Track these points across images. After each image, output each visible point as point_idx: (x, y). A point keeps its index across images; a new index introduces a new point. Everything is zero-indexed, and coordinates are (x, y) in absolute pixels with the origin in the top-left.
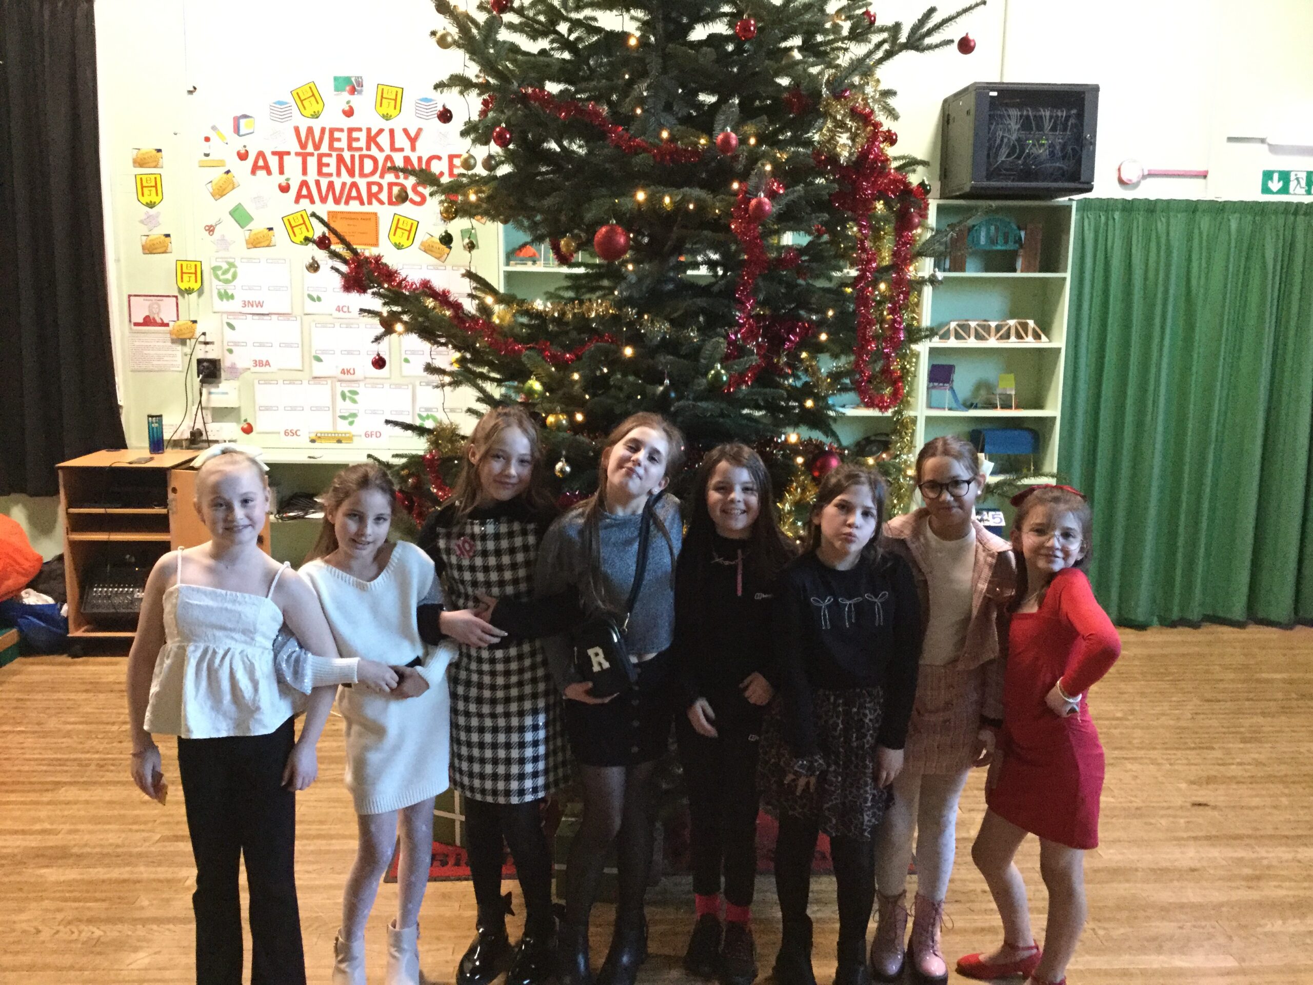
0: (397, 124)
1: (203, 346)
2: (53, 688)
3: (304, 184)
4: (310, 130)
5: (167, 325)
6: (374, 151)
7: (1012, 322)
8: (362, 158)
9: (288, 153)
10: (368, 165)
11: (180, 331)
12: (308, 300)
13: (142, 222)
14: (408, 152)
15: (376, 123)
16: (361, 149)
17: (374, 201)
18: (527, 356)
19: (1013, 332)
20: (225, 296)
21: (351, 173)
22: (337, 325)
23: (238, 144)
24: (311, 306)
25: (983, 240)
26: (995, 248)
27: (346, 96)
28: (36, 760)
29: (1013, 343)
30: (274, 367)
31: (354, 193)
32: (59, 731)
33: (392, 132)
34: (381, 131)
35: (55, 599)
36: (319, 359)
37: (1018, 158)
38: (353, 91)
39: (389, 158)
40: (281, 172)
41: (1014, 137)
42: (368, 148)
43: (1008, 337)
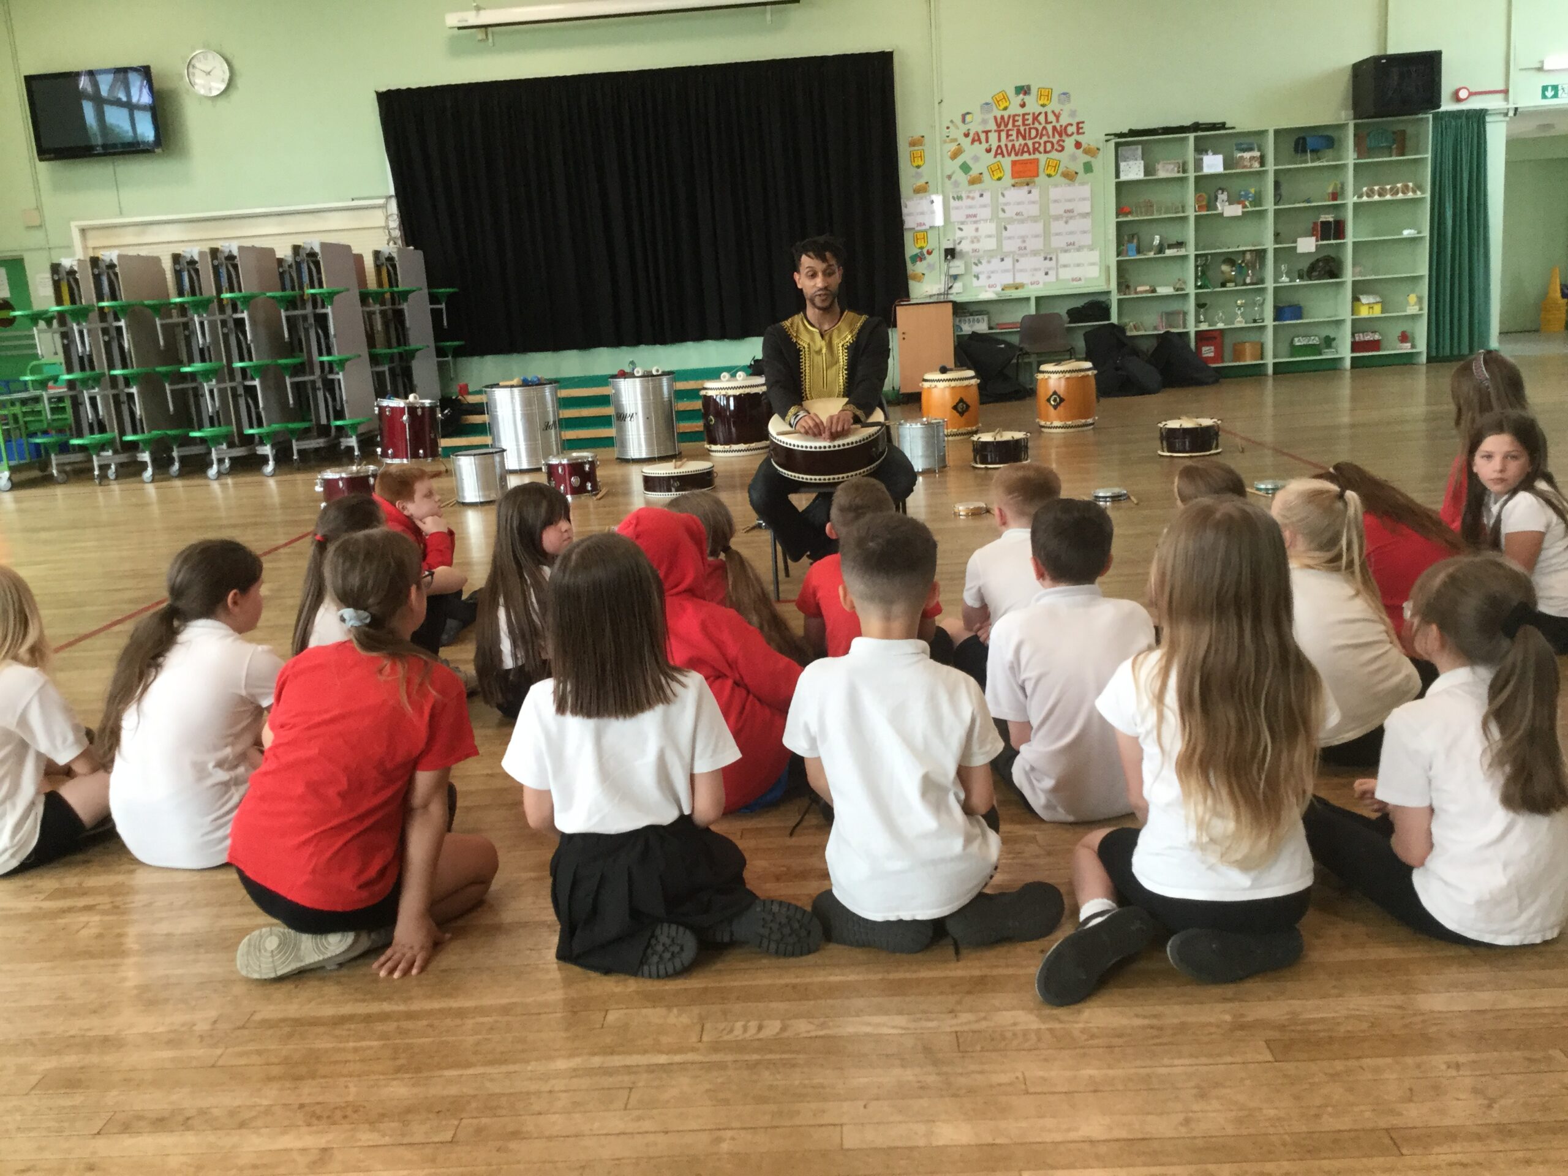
0: (1048, 109)
1: (948, 241)
3: (999, 147)
4: (1002, 117)
7: (1399, 185)
8: (1030, 129)
9: (990, 131)
10: (1033, 133)
12: (1001, 210)
13: (913, 175)
14: (1054, 123)
15: (1038, 109)
16: (1029, 125)
17: (1037, 152)
19: (1400, 190)
21: (1024, 138)
22: (1016, 223)
23: (964, 128)
24: (1002, 215)
27: (1021, 96)
29: (1399, 197)
31: (1026, 149)
33: (1046, 114)
34: (1040, 114)
38: (1025, 93)
39: (1044, 128)
40: (987, 141)
41: (1396, 83)
42: (1033, 124)
43: (1397, 193)
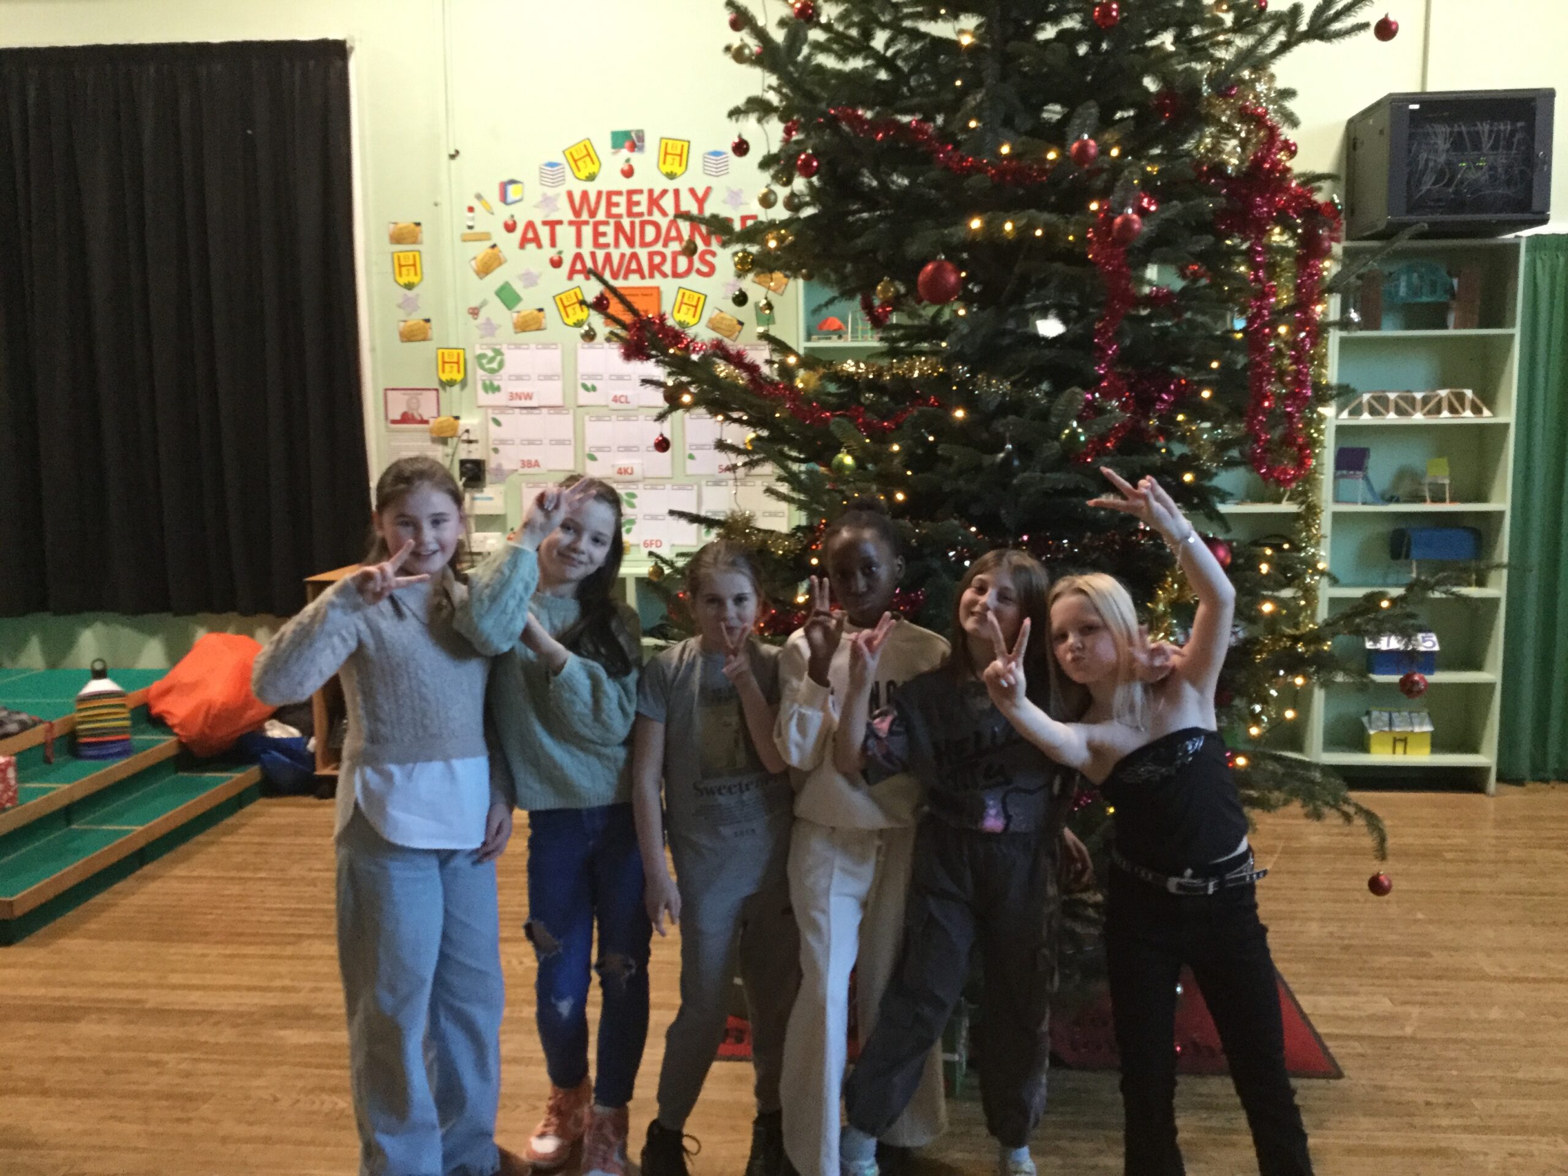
0: (682, 184)
1: (466, 445)
2: (297, 831)
3: (578, 257)
4: (585, 195)
5: (426, 422)
6: (657, 216)
7: (1443, 393)
8: (643, 224)
9: (560, 222)
10: (650, 233)
11: (441, 428)
12: (581, 390)
13: (399, 306)
15: (660, 184)
16: (641, 214)
17: (657, 274)
18: (837, 424)
19: (1445, 404)
20: (491, 388)
21: (631, 242)
22: (614, 417)
23: (504, 213)
24: (584, 397)
25: (1403, 290)
26: (1418, 300)
27: (625, 153)
28: (277, 909)
29: (1445, 417)
30: (543, 469)
31: (634, 266)
32: (303, 878)
33: (677, 192)
34: (664, 192)
35: (302, 730)
36: (593, 458)
37: (1448, 185)
38: (633, 147)
39: (673, 223)
40: (553, 244)
41: (1442, 159)
42: (650, 213)
43: (1439, 411)
